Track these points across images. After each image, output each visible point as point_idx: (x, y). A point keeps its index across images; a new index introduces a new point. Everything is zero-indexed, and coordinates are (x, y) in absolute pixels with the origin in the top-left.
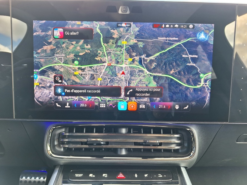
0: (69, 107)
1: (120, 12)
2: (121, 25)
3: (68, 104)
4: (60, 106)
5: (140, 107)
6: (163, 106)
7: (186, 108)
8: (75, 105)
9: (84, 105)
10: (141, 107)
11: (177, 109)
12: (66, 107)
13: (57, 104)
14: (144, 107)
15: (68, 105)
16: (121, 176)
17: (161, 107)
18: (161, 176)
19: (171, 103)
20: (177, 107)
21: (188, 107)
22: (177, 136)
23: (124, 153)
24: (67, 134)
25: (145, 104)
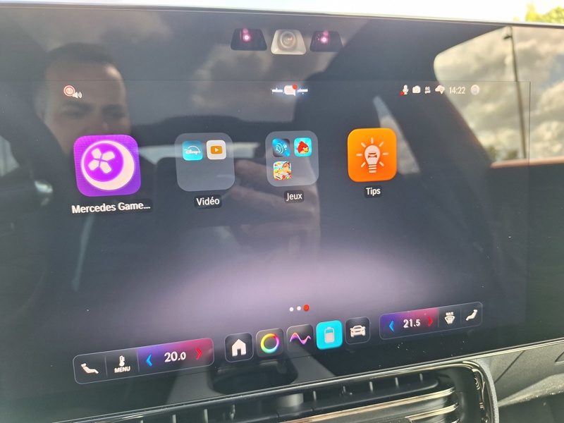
0: (127, 369)
1: (275, 50)
2: (281, 91)
3: (122, 360)
4: (97, 372)
5: (352, 335)
6: (414, 322)
7: (473, 316)
8: (148, 361)
9: (179, 357)
10: (354, 332)
11: (450, 325)
12: (117, 370)
13: (84, 365)
14: (363, 333)
15: (122, 363)
17: (409, 325)
19: (434, 311)
20: (450, 318)
21: (477, 313)
22: (447, 392)
25: (366, 323)
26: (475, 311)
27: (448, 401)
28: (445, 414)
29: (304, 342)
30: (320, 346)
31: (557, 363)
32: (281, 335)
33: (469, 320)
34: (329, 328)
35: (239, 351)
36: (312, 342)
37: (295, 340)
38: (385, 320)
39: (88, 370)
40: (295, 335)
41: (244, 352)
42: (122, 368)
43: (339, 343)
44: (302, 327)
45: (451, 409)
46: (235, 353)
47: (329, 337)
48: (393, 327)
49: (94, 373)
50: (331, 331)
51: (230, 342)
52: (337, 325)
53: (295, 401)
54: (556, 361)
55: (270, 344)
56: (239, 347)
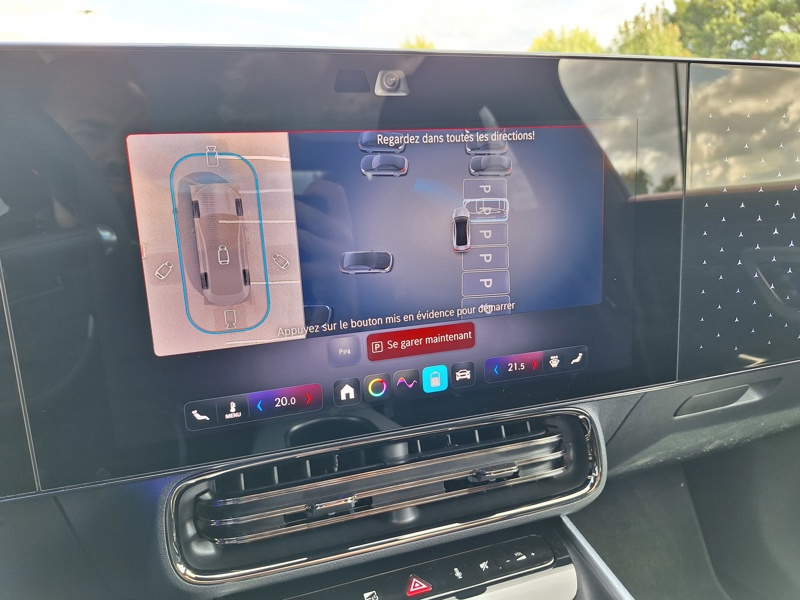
0: (238, 415)
1: (379, 91)
3: (233, 406)
4: (208, 419)
5: (458, 379)
6: (519, 366)
7: (578, 360)
8: (259, 406)
9: (289, 402)
10: (459, 376)
11: (555, 368)
12: (227, 416)
13: (194, 412)
14: (469, 377)
15: (233, 409)
16: (417, 585)
17: (513, 368)
18: (524, 557)
19: (539, 354)
20: (554, 362)
21: (582, 357)
22: (554, 439)
23: (410, 517)
24: (230, 502)
25: (471, 367)
26: (581, 354)
27: (556, 447)
28: (552, 459)
29: (411, 386)
30: (427, 389)
31: (676, 417)
32: (387, 379)
33: (575, 363)
34: (435, 373)
35: (348, 395)
36: (419, 386)
37: (402, 383)
38: (490, 363)
39: (199, 417)
40: (402, 379)
41: (352, 396)
42: (233, 414)
43: (445, 387)
44: (408, 371)
45: (558, 455)
46: (343, 397)
47: (435, 380)
48: (498, 370)
49: (206, 420)
50: (436, 376)
51: (338, 387)
52: (443, 370)
53: (400, 451)
54: (675, 415)
55: (377, 389)
56: (347, 391)
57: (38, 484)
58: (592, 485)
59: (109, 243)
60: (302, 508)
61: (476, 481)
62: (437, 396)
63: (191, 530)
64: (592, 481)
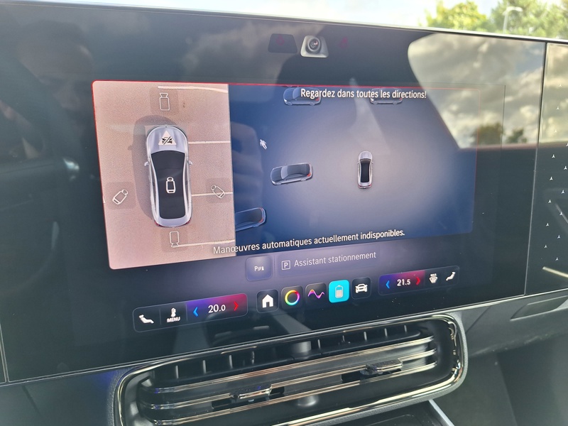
0: (178, 319)
1: (304, 53)
3: (174, 311)
4: (152, 322)
5: (357, 291)
6: (406, 282)
7: (451, 277)
8: (195, 312)
9: (220, 309)
10: (358, 289)
11: (433, 284)
12: (169, 320)
13: (142, 317)
14: (366, 290)
15: (173, 314)
17: (401, 284)
19: (422, 272)
20: (433, 279)
21: (455, 275)
22: (428, 340)
23: (312, 403)
24: (167, 390)
25: (367, 282)
26: (454, 273)
27: (429, 347)
28: (426, 358)
29: (319, 297)
30: (332, 300)
31: (513, 320)
32: (301, 291)
33: (449, 280)
34: (339, 286)
35: (268, 304)
36: (326, 296)
37: (312, 294)
38: (383, 279)
39: (145, 321)
40: (312, 291)
41: (271, 305)
42: (173, 318)
43: (346, 298)
44: (317, 285)
45: (431, 353)
46: (264, 306)
47: (339, 292)
48: (389, 285)
49: (150, 323)
50: (340, 288)
51: (261, 296)
52: (345, 284)
53: (305, 347)
54: (512, 318)
55: (292, 298)
56: (268, 300)
57: (6, 376)
58: (456, 376)
59: (73, 172)
60: (227, 396)
61: (367, 373)
62: (340, 305)
63: (134, 410)
64: (455, 373)
